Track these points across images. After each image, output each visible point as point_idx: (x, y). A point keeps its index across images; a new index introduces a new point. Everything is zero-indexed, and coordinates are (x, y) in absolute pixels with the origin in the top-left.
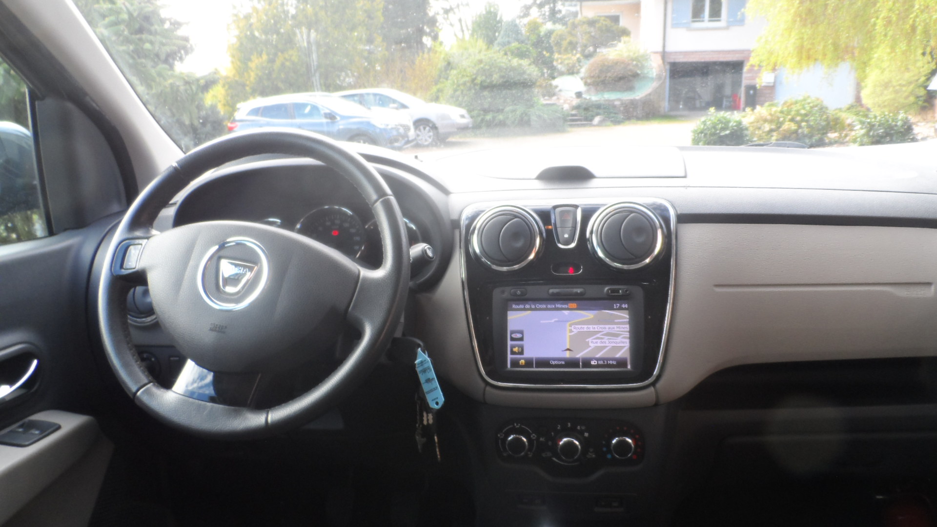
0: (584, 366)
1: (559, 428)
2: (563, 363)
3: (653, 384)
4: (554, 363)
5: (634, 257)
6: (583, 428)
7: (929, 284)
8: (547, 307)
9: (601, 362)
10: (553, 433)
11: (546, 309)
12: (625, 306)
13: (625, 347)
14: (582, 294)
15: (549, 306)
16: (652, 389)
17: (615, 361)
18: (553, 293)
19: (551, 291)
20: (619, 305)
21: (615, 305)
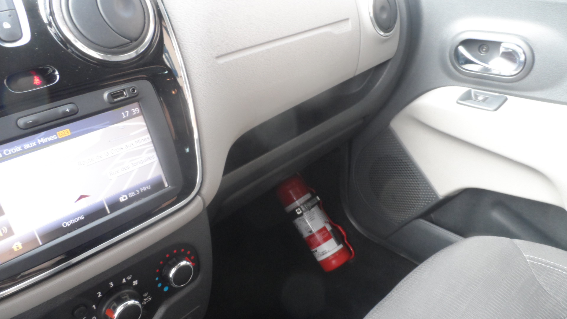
0: (112, 211)
1: (99, 296)
2: (82, 217)
3: (198, 193)
4: (68, 224)
5: (128, 41)
6: (129, 278)
7: (347, 19)
8: (23, 148)
9: (132, 195)
10: (94, 306)
11: (24, 152)
12: (136, 110)
13: (154, 162)
14: (73, 113)
15: (27, 146)
16: (199, 198)
17: (148, 185)
18: (26, 124)
19: (21, 122)
20: (128, 112)
21: (123, 113)
